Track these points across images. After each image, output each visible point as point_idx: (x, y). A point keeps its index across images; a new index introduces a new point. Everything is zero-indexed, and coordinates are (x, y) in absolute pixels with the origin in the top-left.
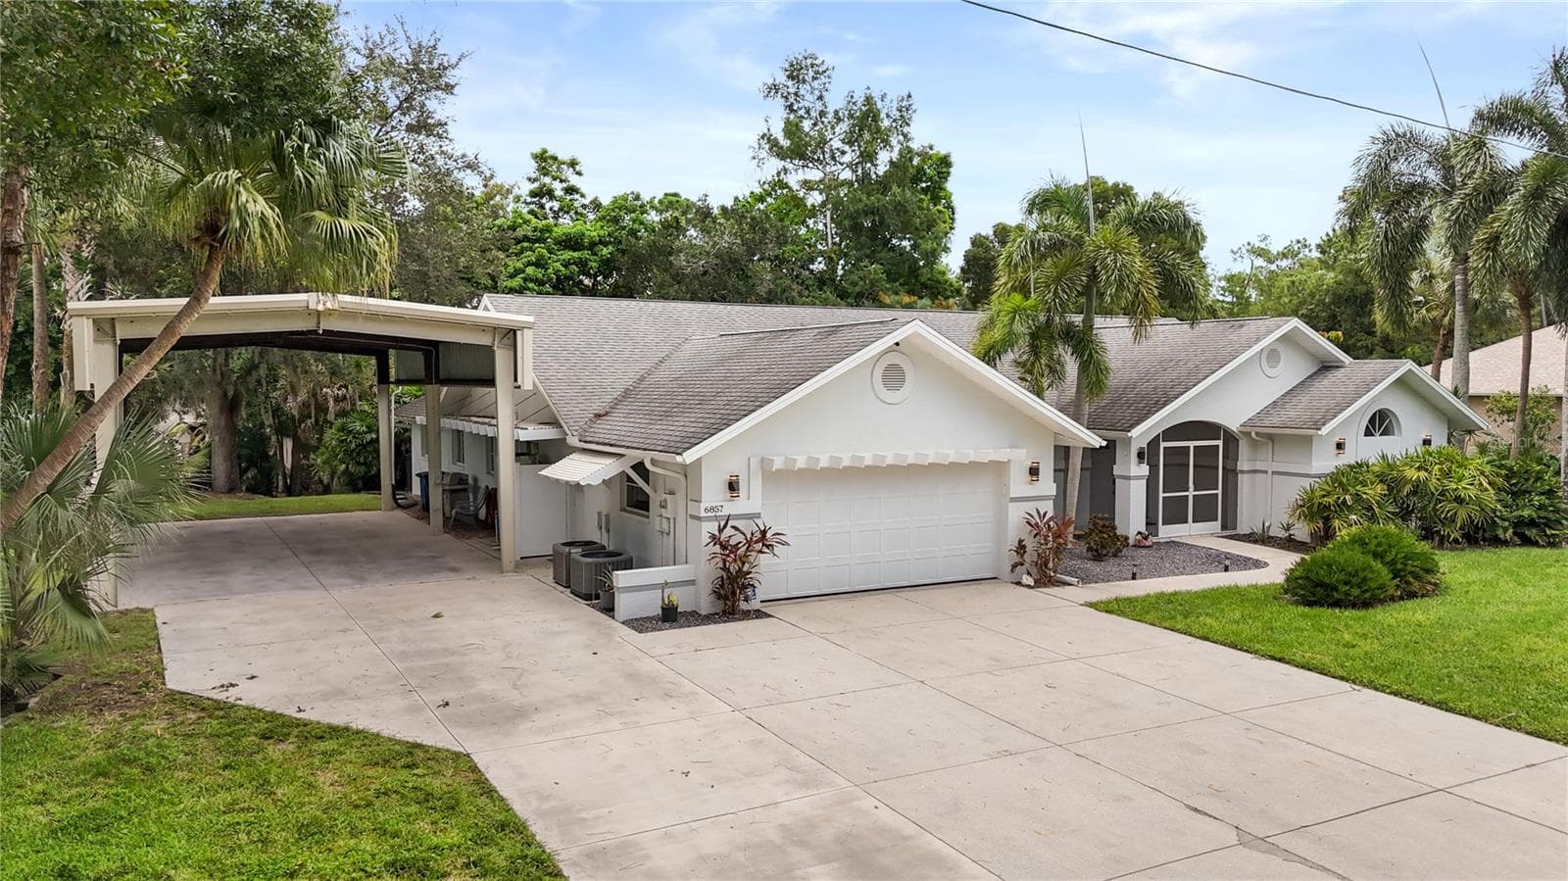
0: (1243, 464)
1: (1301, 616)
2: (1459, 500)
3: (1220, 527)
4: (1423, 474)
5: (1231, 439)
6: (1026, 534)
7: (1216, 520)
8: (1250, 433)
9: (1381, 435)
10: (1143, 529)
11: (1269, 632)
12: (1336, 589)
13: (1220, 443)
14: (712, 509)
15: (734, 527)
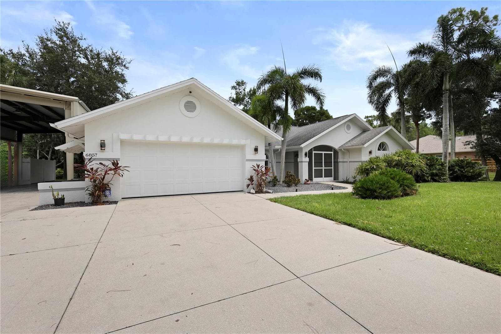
0: (340, 159)
1: (361, 202)
2: (413, 166)
3: (333, 179)
4: (400, 158)
5: (336, 152)
6: (254, 174)
7: (332, 177)
8: (342, 150)
9: (383, 150)
10: (307, 178)
11: (345, 210)
12: (375, 191)
13: (332, 153)
14: (91, 155)
15: (101, 163)
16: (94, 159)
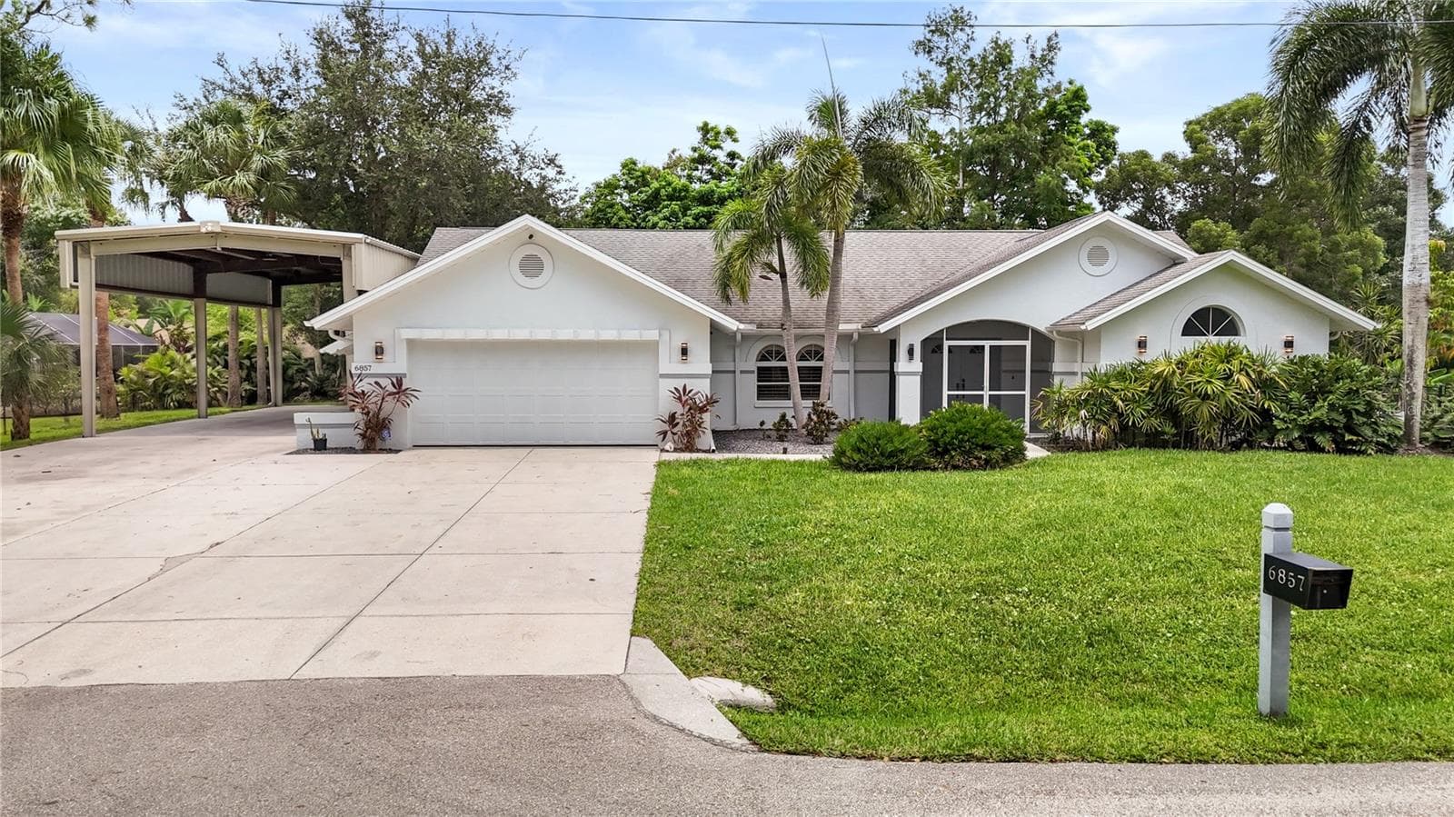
0: (1060, 366)
3: (1028, 429)
5: (1045, 340)
6: (677, 408)
8: (1053, 332)
9: (1216, 335)
13: (1028, 344)
14: (361, 368)
15: (376, 383)
16: (368, 376)
